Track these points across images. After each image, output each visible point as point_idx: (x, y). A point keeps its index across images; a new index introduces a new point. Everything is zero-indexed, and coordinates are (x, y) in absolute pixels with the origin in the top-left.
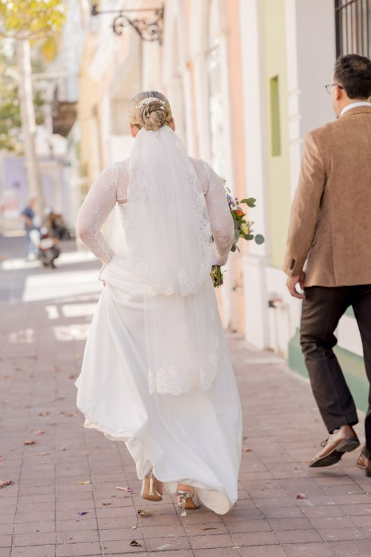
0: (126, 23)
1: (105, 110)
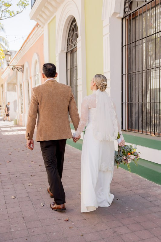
0: (15, 68)
1: (5, 85)
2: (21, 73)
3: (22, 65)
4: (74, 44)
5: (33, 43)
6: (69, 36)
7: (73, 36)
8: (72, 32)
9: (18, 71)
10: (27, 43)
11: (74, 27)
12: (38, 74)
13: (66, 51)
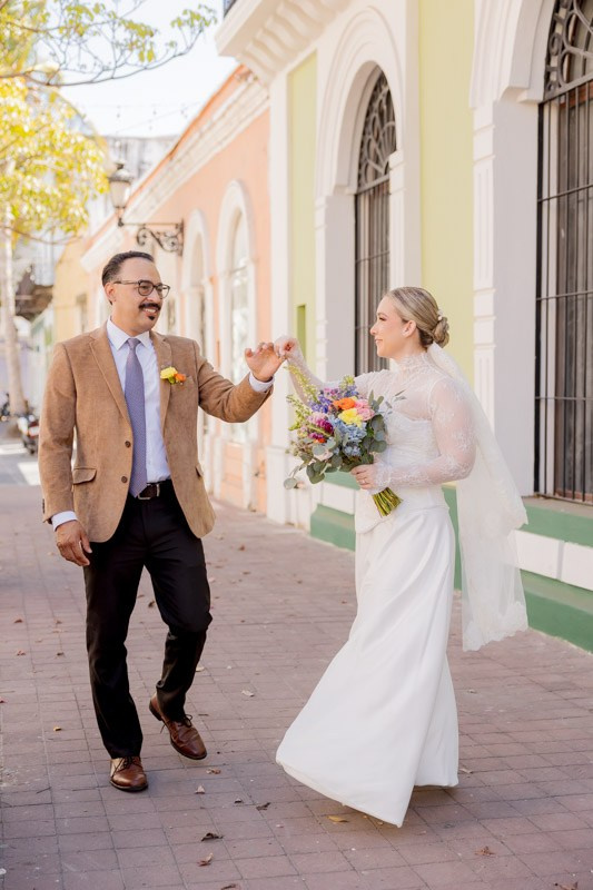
0: (149, 235)
2: (174, 255)
3: (179, 221)
4: (384, 166)
5: (226, 138)
6: (367, 131)
7: (381, 137)
8: (378, 123)
9: (157, 246)
10: (201, 136)
11: (384, 101)
12: (244, 268)
13: (353, 189)
